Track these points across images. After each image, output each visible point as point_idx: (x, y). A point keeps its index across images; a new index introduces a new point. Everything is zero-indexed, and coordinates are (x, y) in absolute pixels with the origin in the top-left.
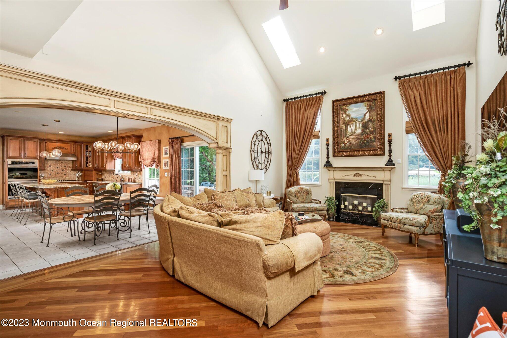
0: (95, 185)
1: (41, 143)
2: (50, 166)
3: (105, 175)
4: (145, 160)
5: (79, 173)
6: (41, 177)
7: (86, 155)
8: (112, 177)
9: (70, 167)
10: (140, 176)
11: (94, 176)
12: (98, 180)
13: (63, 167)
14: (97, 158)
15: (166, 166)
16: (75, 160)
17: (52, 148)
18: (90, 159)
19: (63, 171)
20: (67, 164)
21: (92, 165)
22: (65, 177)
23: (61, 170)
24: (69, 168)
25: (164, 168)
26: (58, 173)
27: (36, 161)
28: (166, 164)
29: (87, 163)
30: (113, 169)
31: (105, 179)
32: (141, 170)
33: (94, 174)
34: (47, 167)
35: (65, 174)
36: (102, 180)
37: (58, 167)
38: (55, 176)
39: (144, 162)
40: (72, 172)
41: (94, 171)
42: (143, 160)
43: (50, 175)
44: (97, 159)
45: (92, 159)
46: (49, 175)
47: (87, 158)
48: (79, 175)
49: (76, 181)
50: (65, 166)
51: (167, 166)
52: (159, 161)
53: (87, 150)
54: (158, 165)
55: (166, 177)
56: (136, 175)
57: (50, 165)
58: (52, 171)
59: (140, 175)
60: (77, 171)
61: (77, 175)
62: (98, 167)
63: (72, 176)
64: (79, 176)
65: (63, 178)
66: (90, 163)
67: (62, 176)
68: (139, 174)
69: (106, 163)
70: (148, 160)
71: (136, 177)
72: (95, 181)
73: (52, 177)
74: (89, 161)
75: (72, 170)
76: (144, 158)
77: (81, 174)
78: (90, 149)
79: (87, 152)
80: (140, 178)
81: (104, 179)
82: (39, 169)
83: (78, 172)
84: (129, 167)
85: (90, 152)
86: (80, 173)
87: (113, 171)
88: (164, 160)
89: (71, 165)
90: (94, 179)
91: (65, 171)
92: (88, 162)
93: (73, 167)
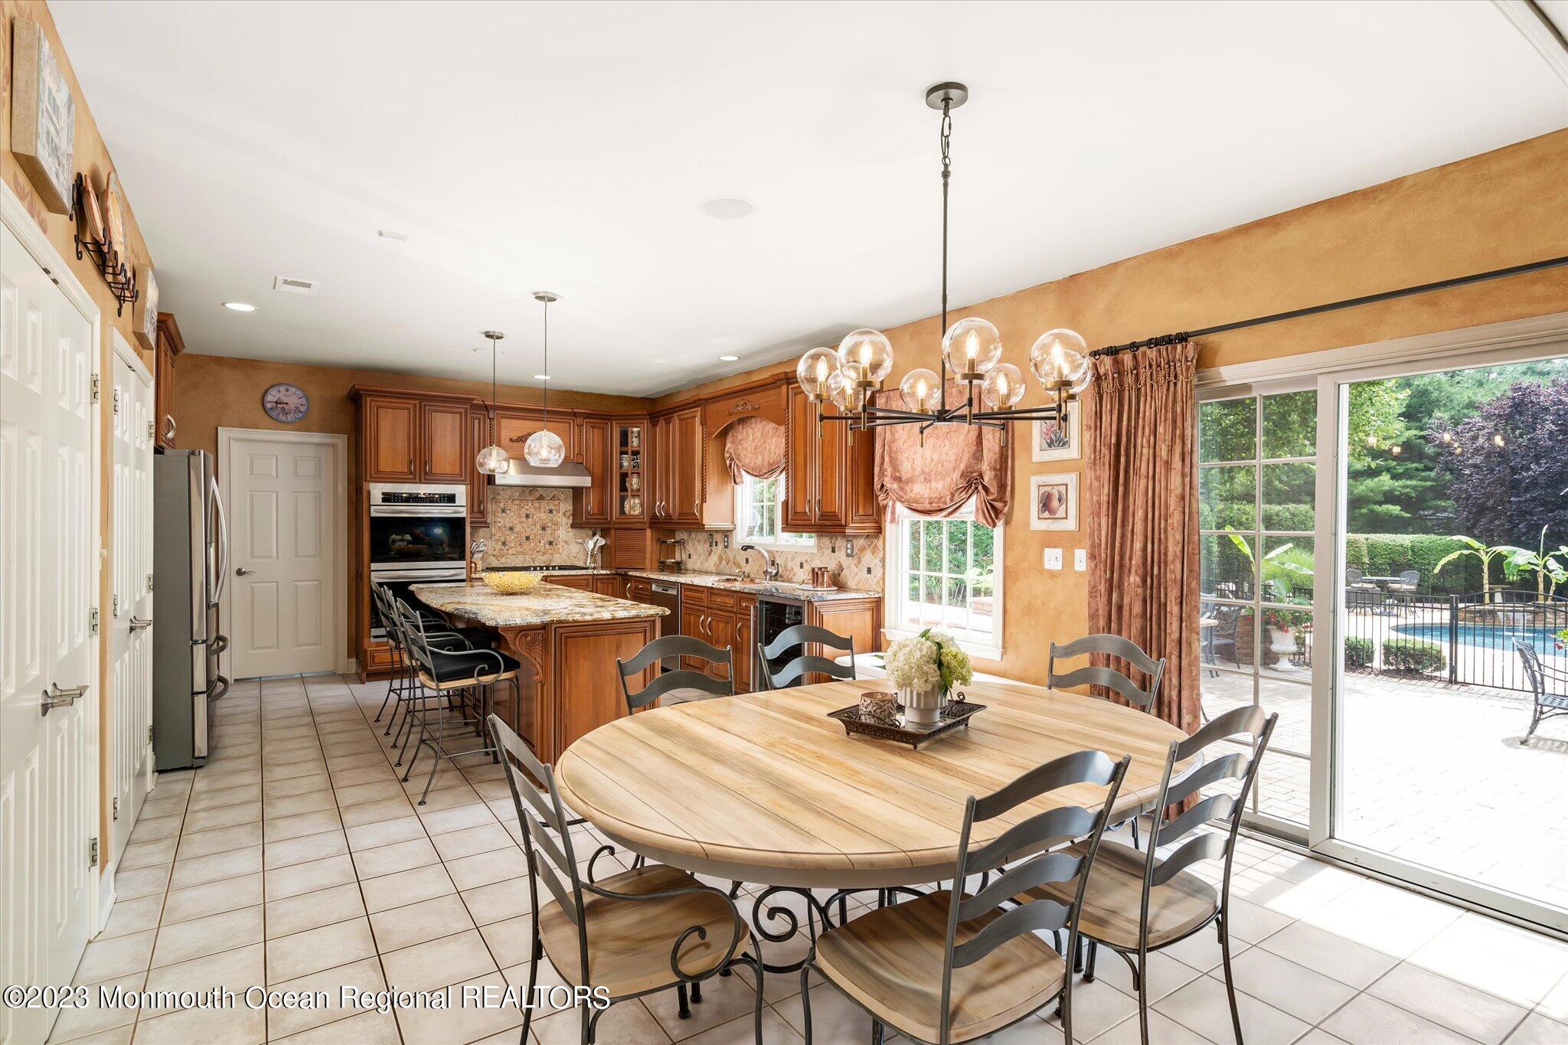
0: (660, 590)
1: (476, 421)
2: (503, 511)
3: (690, 547)
4: (908, 482)
5: (597, 537)
6: (476, 556)
7: (621, 466)
8: (721, 559)
9: (568, 514)
10: (868, 559)
11: (648, 549)
12: (663, 567)
13: (543, 516)
14: (661, 476)
15: (1052, 512)
16: (587, 488)
17: (511, 440)
18: (634, 482)
19: (544, 529)
20: (556, 502)
21: (642, 505)
22: (552, 554)
23: (538, 526)
24: (565, 520)
25: (1037, 524)
26: (528, 538)
27: (460, 491)
28: (1055, 503)
29: (623, 500)
30: (727, 526)
31: (690, 566)
32: (879, 530)
33: (649, 542)
34: (495, 516)
35: (551, 543)
36: (678, 568)
37: (527, 516)
38: (519, 549)
39: (902, 489)
40: (572, 532)
41: (649, 532)
42: (898, 479)
43: (504, 544)
44: (661, 484)
45: (639, 484)
46: (500, 546)
47: (624, 477)
48: (595, 544)
49: (590, 572)
50: (551, 511)
51: (1061, 513)
52: (1002, 487)
53: (627, 445)
54: (999, 505)
55: (1053, 575)
56: (848, 555)
57: (502, 505)
58: (511, 529)
59: (868, 552)
60: (590, 528)
61: (591, 544)
62: (667, 513)
63: (574, 549)
64: (596, 549)
65: (545, 558)
66: (633, 496)
67: (542, 550)
68: (863, 549)
69: (703, 500)
70: (927, 480)
71: (846, 562)
72: (652, 570)
73: (510, 551)
74: (632, 490)
75: (573, 526)
76: (906, 469)
77: (602, 542)
78: (635, 443)
79: (626, 453)
80: (869, 571)
81: (685, 565)
82: (471, 522)
83: (594, 534)
84: (823, 516)
85: (636, 453)
86: (600, 539)
87: (727, 534)
88: (1035, 480)
89: (567, 506)
90: (648, 561)
91: (549, 532)
92: (629, 494)
93: (576, 513)
